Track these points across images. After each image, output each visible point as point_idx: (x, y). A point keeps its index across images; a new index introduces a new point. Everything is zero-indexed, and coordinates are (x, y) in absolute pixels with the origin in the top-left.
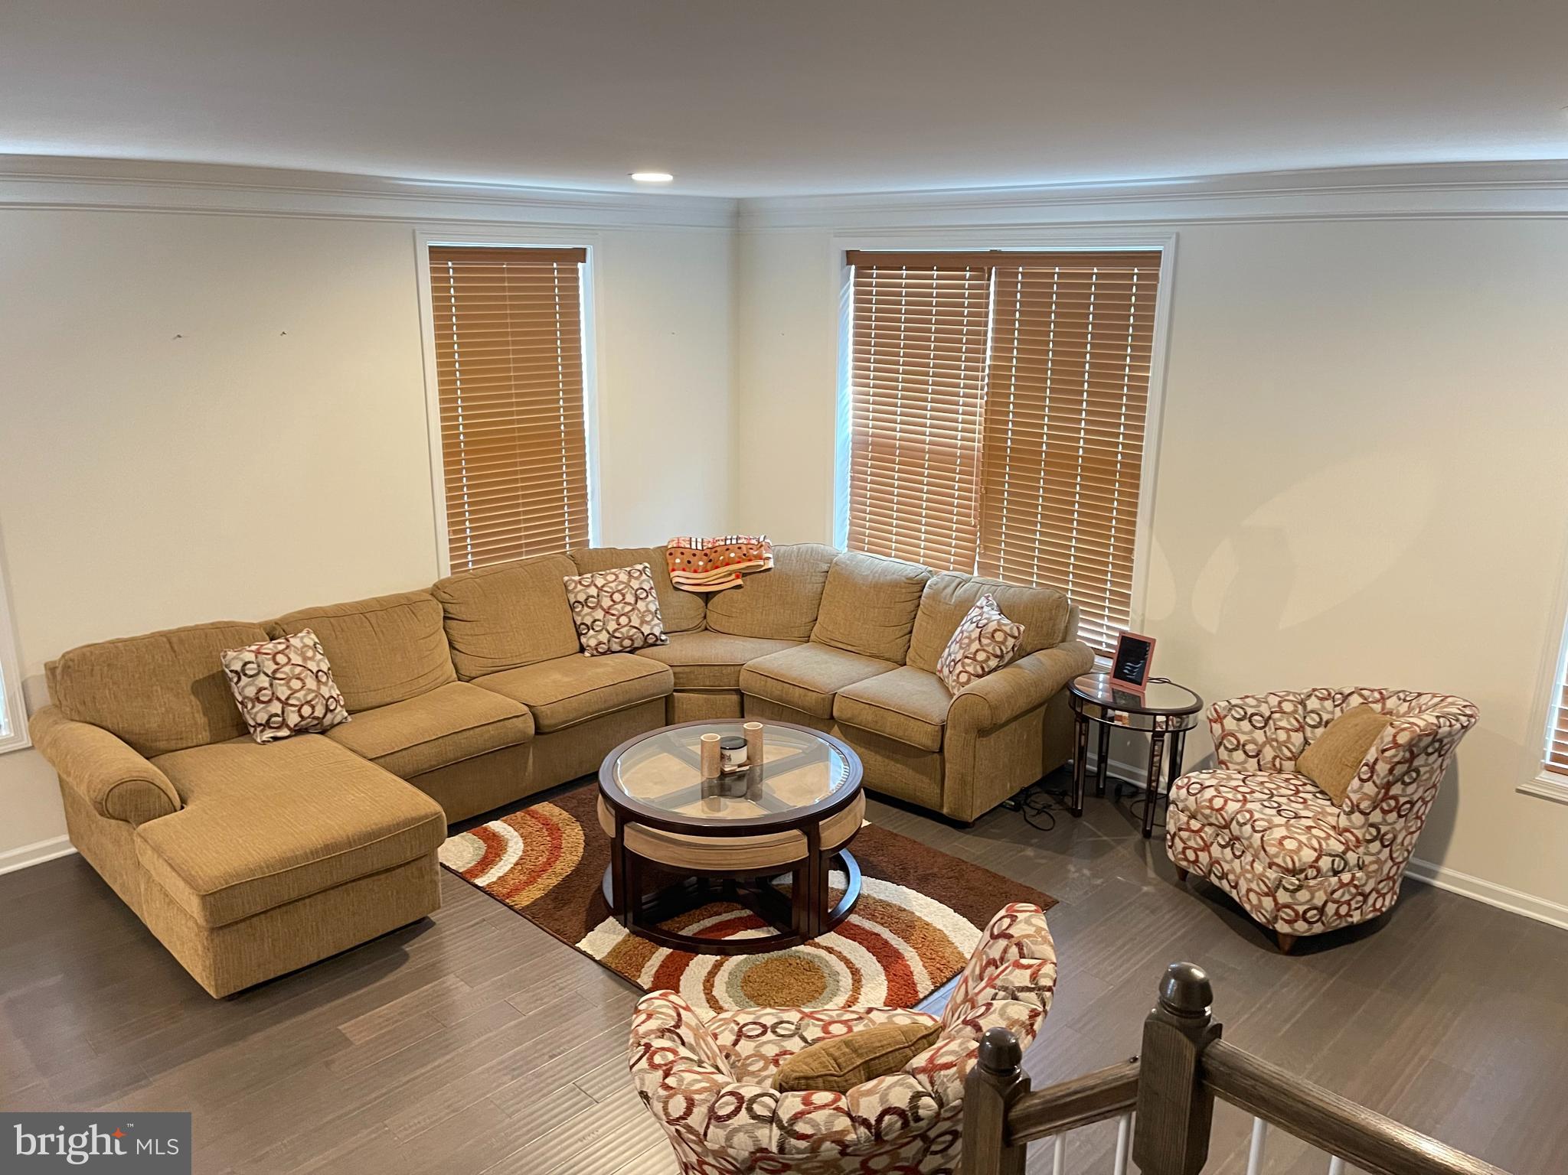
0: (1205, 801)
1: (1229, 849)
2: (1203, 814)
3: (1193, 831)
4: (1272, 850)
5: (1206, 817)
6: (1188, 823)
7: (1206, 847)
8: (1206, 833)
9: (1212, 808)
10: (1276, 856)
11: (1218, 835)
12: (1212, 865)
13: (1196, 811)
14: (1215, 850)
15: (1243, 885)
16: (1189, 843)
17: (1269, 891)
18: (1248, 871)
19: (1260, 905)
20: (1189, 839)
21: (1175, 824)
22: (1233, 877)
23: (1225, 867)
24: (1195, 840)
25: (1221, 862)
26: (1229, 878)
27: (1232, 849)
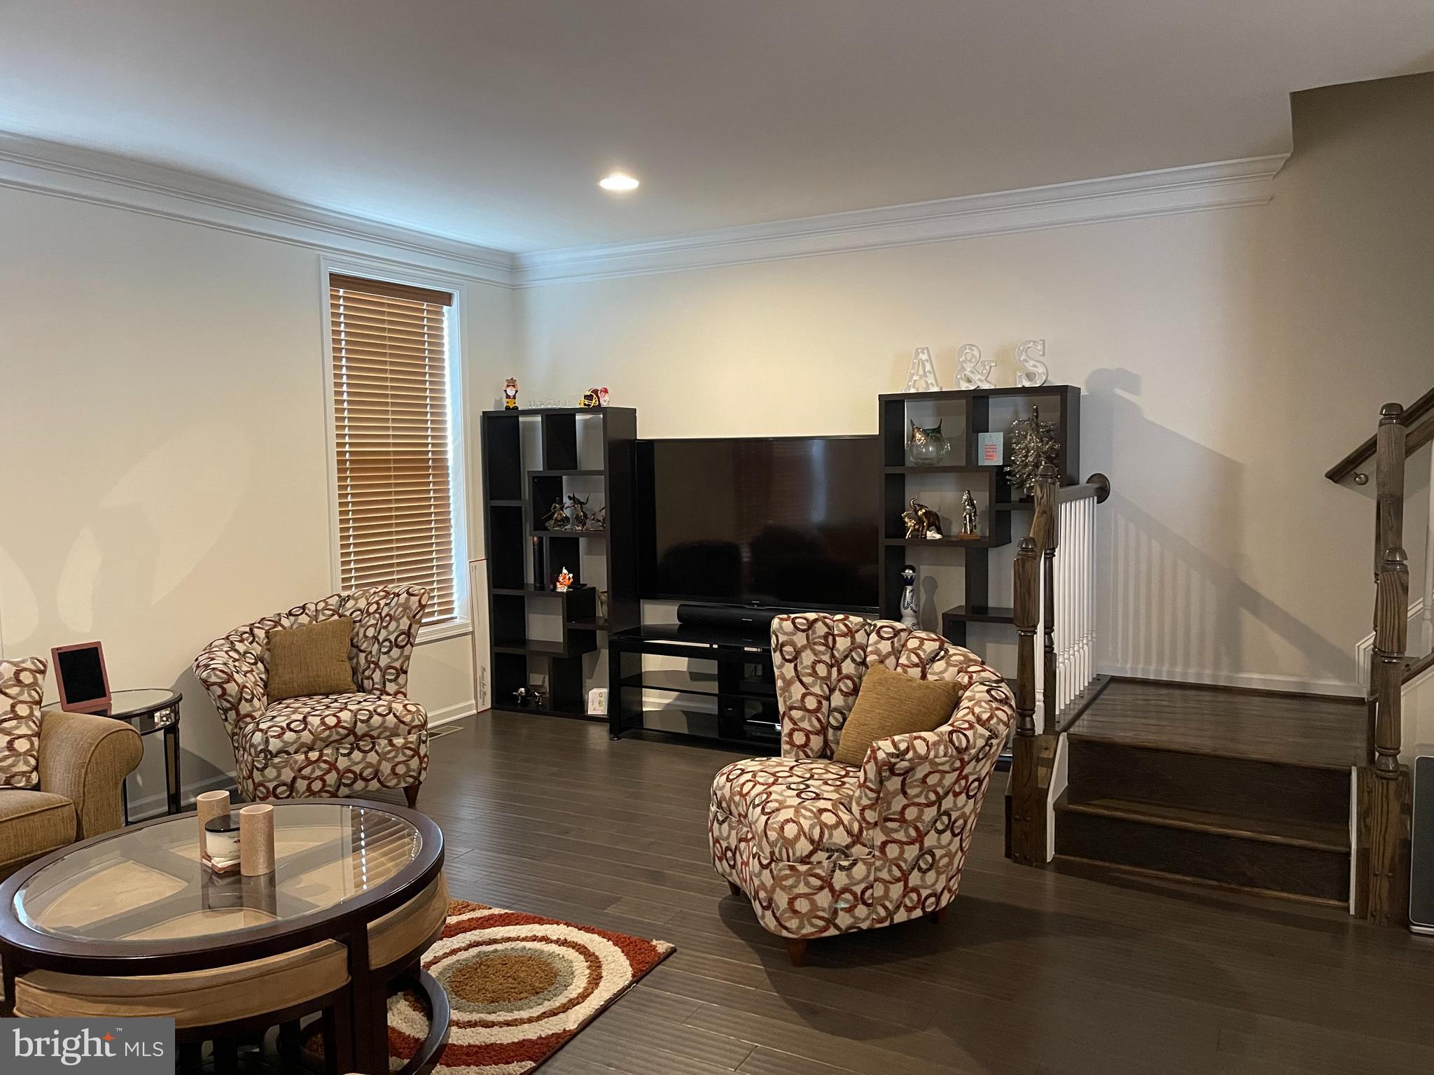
0: (318, 726)
1: (356, 752)
2: (322, 740)
3: (315, 762)
4: (408, 719)
6: (307, 758)
7: (333, 766)
8: (327, 755)
9: (329, 728)
10: (413, 720)
11: (338, 749)
12: (340, 779)
13: (314, 742)
14: (342, 763)
15: (386, 768)
16: (314, 776)
17: (416, 752)
18: (389, 752)
19: (409, 769)
20: (313, 771)
21: (292, 769)
22: (370, 770)
23: (357, 769)
24: (319, 768)
25: (351, 768)
26: (364, 775)
27: (359, 749)
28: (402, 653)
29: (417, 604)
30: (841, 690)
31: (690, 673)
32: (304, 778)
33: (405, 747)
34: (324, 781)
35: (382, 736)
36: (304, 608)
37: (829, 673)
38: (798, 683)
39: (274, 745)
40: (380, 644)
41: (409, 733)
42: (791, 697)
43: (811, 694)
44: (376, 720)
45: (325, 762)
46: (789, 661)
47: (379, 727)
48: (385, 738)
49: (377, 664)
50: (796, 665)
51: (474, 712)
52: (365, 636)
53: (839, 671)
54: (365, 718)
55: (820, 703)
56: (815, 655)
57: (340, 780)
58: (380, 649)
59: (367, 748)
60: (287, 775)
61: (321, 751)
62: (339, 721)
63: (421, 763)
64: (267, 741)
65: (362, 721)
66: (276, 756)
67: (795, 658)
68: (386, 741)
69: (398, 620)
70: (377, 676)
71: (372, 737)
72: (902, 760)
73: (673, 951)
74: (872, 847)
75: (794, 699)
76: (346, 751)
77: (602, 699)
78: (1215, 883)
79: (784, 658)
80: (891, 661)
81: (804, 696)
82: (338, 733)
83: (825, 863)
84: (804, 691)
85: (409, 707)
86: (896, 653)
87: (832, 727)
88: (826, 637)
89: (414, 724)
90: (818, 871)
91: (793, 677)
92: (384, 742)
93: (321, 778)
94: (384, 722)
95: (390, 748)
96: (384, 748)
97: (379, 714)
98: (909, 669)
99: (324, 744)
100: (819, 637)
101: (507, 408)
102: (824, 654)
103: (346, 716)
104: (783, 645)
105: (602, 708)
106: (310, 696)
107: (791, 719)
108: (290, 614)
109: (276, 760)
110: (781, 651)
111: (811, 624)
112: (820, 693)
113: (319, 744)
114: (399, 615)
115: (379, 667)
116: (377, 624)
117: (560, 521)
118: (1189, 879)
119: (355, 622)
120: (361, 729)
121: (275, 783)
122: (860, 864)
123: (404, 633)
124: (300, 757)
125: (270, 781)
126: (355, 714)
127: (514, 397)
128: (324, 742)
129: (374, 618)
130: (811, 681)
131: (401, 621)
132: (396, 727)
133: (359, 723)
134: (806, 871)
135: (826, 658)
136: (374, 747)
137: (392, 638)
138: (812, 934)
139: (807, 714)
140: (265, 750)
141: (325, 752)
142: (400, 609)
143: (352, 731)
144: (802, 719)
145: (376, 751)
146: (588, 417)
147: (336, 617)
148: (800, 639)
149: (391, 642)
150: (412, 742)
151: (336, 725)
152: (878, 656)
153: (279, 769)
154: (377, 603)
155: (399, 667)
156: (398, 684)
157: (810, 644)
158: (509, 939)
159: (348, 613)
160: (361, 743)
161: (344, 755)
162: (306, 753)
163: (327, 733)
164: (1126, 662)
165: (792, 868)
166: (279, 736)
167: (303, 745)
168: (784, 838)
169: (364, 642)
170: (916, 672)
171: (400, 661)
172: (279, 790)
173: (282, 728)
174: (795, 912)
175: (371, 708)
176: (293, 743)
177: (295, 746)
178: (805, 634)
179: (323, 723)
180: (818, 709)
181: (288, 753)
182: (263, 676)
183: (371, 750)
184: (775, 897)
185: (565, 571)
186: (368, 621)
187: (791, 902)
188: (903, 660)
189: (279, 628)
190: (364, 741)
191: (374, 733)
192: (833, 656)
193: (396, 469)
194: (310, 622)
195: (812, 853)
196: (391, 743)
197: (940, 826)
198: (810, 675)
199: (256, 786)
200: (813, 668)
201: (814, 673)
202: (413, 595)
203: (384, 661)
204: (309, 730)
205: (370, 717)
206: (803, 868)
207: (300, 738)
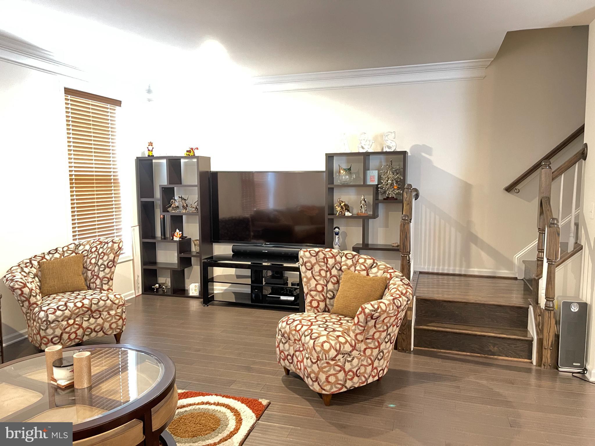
0: (73, 308)
2: (75, 314)
3: (72, 325)
4: (117, 302)
5: (76, 314)
6: (68, 323)
7: (80, 326)
8: (78, 321)
9: (78, 308)
10: (119, 302)
11: (83, 318)
13: (71, 315)
14: (85, 325)
15: (107, 325)
16: (72, 331)
17: (121, 317)
18: (108, 318)
19: (118, 325)
20: (71, 329)
21: (61, 329)
22: (98, 327)
23: (92, 327)
24: (74, 328)
25: (90, 327)
26: (96, 329)
27: (93, 317)
28: (111, 270)
29: (117, 247)
30: (332, 282)
31: (236, 275)
32: (67, 333)
33: (116, 315)
34: (76, 334)
35: (105, 310)
36: (56, 250)
37: (326, 274)
38: (313, 279)
39: (51, 317)
40: (99, 267)
41: (118, 308)
42: (310, 286)
43: (319, 284)
44: (102, 303)
45: (77, 324)
46: (309, 270)
47: (103, 307)
48: (106, 311)
49: (98, 276)
50: (312, 272)
51: (134, 296)
52: (90, 263)
53: (331, 273)
54: (96, 302)
55: (323, 288)
56: (320, 267)
57: (84, 333)
58: (99, 269)
59: (97, 317)
60: (58, 332)
61: (75, 320)
62: (83, 305)
63: (123, 322)
64: (47, 316)
65: (95, 304)
66: (52, 323)
67: (312, 268)
68: (107, 313)
69: (108, 255)
70: (98, 282)
71: (100, 311)
72: (376, 313)
73: (270, 403)
74: (360, 351)
75: (312, 286)
76: (87, 319)
77: (196, 288)
78: (479, 355)
79: (307, 269)
80: (352, 269)
81: (316, 285)
82: (83, 310)
83: (342, 360)
84: (316, 283)
85: (117, 296)
86: (354, 265)
87: (329, 298)
88: (324, 259)
89: (120, 304)
90: (339, 364)
91: (311, 277)
92: (105, 313)
93: (75, 332)
94: (105, 304)
95: (108, 316)
96: (106, 316)
97: (103, 300)
98: (361, 272)
99: (76, 316)
100: (321, 259)
101: (149, 156)
102: (324, 266)
103: (86, 302)
104: (306, 263)
105: (197, 292)
106: (64, 292)
107: (311, 295)
108: (49, 253)
109: (52, 325)
110: (305, 265)
111: (317, 253)
112: (323, 283)
113: (74, 316)
114: (108, 252)
115: (99, 277)
116: (97, 257)
117: (174, 208)
118: (468, 354)
119: (84, 256)
120: (94, 307)
121: (52, 336)
122: (355, 359)
123: (111, 261)
124: (64, 323)
125: (50, 335)
126: (91, 300)
127: (152, 151)
128: (76, 315)
129: (95, 254)
130: (319, 278)
131: (110, 255)
132: (112, 306)
133: (93, 305)
134: (334, 364)
135: (325, 268)
136: (100, 316)
137: (106, 263)
138: (336, 391)
139: (318, 293)
140: (47, 320)
141: (77, 319)
142: (109, 250)
143: (89, 309)
144: (316, 295)
145: (102, 318)
146: (186, 160)
147: (74, 254)
148: (313, 260)
149: (105, 265)
150: (119, 313)
151: (82, 307)
152: (347, 266)
153: (54, 329)
154: (96, 247)
155: (109, 277)
156: (109, 285)
157: (317, 262)
158: (190, 405)
159: (80, 252)
160: (94, 314)
161: (86, 321)
162: (67, 321)
163: (78, 310)
164: (425, 266)
165: (328, 363)
166: (53, 313)
167: (66, 317)
168: (324, 350)
169: (90, 266)
170: (364, 273)
171: (110, 274)
172: (54, 340)
173: (55, 309)
174: (329, 382)
175: (99, 297)
176: (61, 316)
177: (62, 318)
178: (315, 258)
179: (75, 306)
180: (323, 290)
181: (59, 322)
182: (38, 284)
183: (99, 317)
184: (320, 376)
185: (177, 231)
186: (92, 256)
187: (327, 378)
188: (358, 268)
189: (45, 260)
190: (96, 313)
191: (101, 309)
192: (327, 267)
193: (97, 183)
194: (60, 257)
195: (336, 356)
196: (109, 314)
197: (387, 340)
198: (318, 276)
199: (42, 338)
200: (320, 272)
201: (320, 275)
202: (116, 243)
203: (101, 275)
204: (68, 309)
205: (99, 302)
206: (332, 363)
207: (64, 314)
